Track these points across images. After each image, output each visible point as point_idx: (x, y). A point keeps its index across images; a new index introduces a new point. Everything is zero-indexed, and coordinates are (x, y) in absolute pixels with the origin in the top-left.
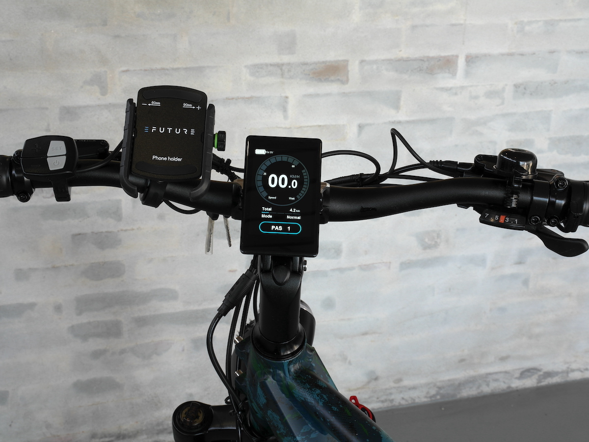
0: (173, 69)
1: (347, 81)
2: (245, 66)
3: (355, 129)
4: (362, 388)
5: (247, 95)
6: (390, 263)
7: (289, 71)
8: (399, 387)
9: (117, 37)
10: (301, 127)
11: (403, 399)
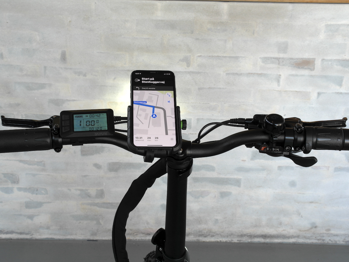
0: (223, 57)
1: (314, 69)
2: (260, 58)
3: (316, 95)
4: (308, 231)
5: (259, 73)
6: (329, 167)
7: (283, 62)
8: (328, 234)
9: (197, 39)
10: (286, 91)
11: (330, 240)
